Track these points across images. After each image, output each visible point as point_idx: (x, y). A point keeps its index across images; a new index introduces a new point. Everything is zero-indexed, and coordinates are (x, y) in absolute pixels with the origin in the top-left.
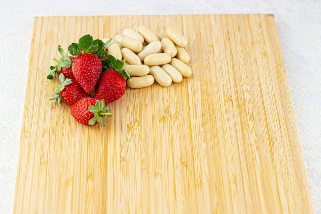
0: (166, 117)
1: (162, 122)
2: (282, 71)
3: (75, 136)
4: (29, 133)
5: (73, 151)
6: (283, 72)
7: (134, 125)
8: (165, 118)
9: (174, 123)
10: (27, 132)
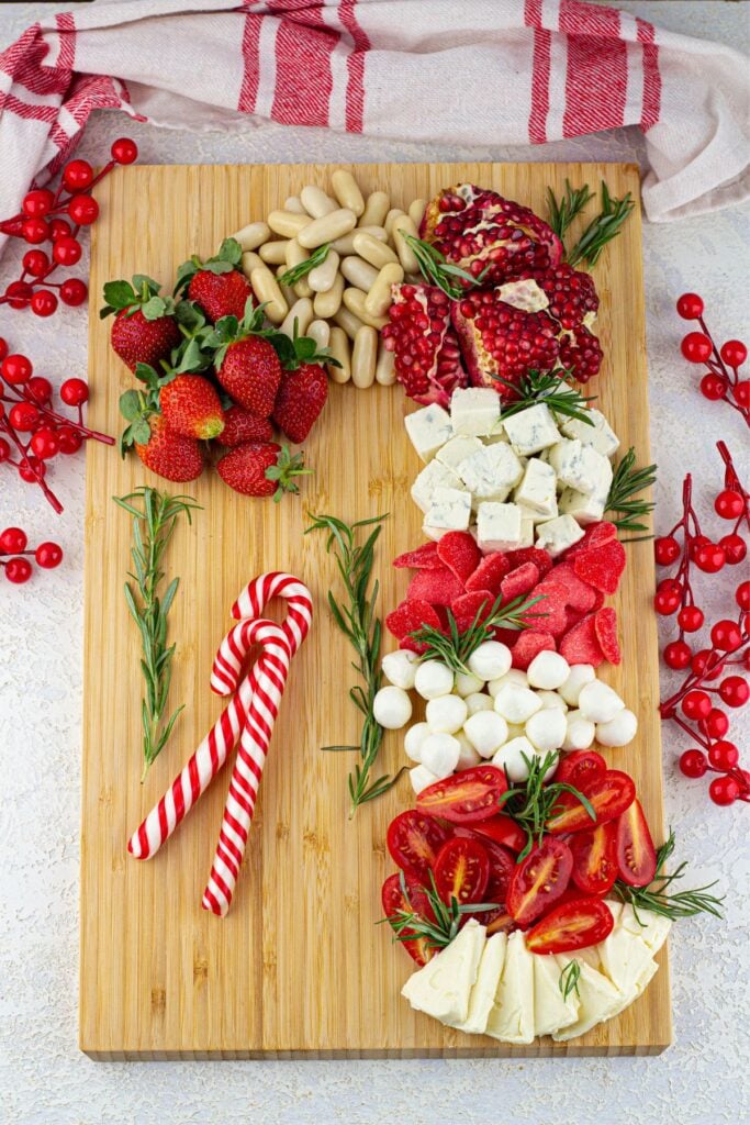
0: (383, 484)
1: (375, 498)
2: (639, 348)
3: (196, 534)
4: (101, 524)
5: (193, 572)
6: (641, 352)
7: (317, 503)
8: (380, 484)
9: (400, 498)
10: (98, 521)
